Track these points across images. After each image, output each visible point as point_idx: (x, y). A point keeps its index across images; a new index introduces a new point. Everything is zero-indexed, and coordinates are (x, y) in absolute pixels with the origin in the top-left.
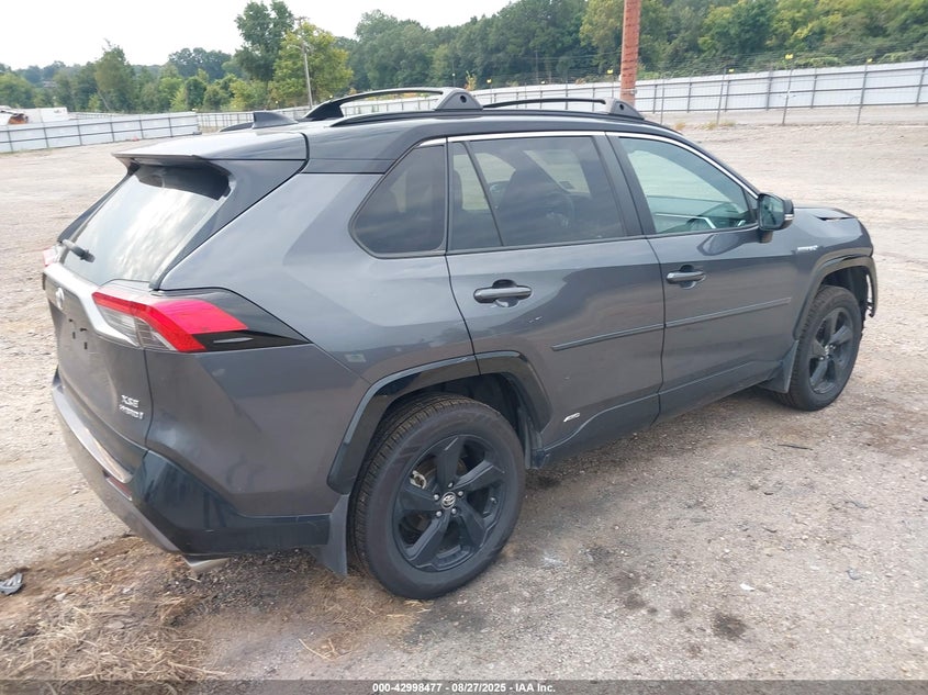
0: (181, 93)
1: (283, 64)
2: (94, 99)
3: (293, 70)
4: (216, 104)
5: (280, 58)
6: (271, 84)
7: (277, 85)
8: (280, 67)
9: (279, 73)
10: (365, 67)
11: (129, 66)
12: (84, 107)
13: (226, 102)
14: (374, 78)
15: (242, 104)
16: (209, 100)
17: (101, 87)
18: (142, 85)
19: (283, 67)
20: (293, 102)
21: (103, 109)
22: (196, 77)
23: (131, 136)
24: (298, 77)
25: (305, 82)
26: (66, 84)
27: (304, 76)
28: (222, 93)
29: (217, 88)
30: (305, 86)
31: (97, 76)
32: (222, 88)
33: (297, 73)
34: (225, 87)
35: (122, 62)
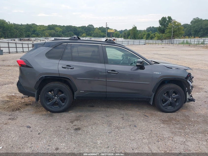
0: (145, 36)
1: (167, 30)
2: (129, 37)
3: (169, 31)
4: (152, 38)
5: (167, 29)
6: (164, 34)
7: (165, 35)
8: (166, 31)
9: (166, 32)
10: (191, 31)
11: (137, 30)
12: (127, 38)
13: (154, 38)
14: (193, 34)
15: (157, 38)
16: (151, 37)
17: (131, 34)
18: (139, 34)
19: (167, 31)
20: (168, 39)
21: (130, 39)
22: (149, 33)
23: (131, 44)
24: (170, 33)
25: (171, 34)
26: (125, 34)
27: (172, 33)
28: (154, 36)
29: (153, 35)
30: (171, 35)
31: (131, 32)
32: (154, 35)
33: (170, 32)
34: (155, 35)
35: (136, 30)
